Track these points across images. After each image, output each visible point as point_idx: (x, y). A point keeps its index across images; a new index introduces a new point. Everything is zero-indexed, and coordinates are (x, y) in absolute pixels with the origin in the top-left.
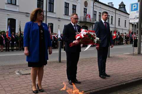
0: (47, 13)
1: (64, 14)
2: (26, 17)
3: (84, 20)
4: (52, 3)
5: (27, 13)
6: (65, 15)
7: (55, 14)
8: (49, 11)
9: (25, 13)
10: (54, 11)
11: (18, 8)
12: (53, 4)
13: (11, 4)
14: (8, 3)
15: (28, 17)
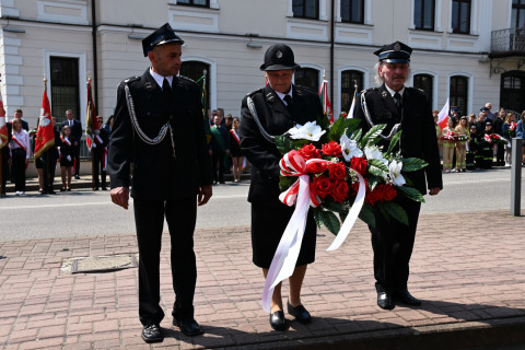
0: (337, 30)
1: (413, 27)
2: (246, 50)
3: (511, 47)
5: (251, 36)
6: (417, 29)
7: (369, 32)
8: (343, 21)
9: (246, 36)
10: (368, 19)
11: (215, 17)
13: (191, 4)
14: (179, 4)
15: (254, 51)
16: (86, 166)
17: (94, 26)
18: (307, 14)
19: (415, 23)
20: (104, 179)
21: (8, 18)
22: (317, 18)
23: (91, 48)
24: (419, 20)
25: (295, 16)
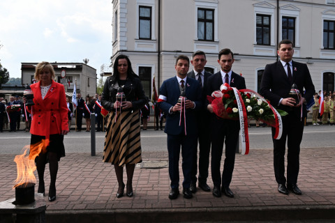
1: (323, 48)
4: (292, 26)
6: (325, 49)
7: (298, 51)
10: (297, 44)
11: (217, 45)
12: (294, 28)
13: (205, 40)
14: (199, 40)
15: (237, 62)
16: (152, 118)
17: (159, 52)
18: (265, 43)
19: (324, 45)
20: (161, 124)
21: (123, 51)
22: (269, 44)
23: (157, 62)
24: (326, 44)
25: (258, 44)
